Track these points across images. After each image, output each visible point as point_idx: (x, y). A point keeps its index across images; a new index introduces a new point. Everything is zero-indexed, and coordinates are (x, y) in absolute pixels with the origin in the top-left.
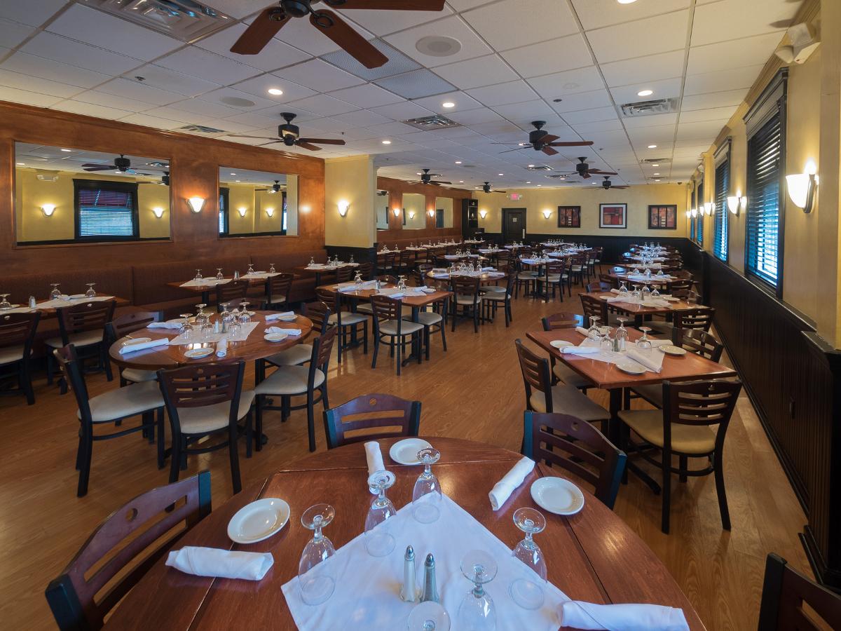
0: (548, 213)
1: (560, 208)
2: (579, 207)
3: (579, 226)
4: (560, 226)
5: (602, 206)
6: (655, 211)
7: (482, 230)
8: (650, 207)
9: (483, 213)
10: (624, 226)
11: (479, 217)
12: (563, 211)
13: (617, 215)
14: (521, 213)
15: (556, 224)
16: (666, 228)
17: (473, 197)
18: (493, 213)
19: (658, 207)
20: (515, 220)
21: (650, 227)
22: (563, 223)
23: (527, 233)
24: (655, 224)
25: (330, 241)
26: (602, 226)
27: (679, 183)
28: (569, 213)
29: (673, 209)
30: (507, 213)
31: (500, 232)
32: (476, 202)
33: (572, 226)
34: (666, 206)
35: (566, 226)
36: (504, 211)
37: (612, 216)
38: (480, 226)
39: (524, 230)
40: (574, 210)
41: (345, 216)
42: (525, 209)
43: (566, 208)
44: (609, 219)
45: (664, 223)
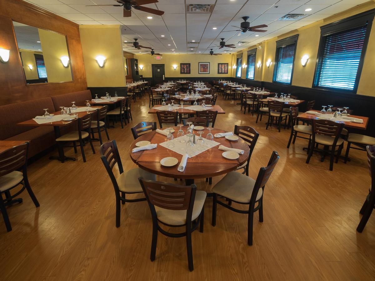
0: (175, 66)
1: (181, 64)
2: (190, 64)
3: (190, 73)
4: (181, 73)
5: (200, 63)
6: (220, 66)
7: (142, 76)
8: (219, 64)
9: (141, 67)
10: (208, 73)
11: (139, 69)
12: (183, 66)
13: (206, 67)
14: (162, 66)
15: (180, 72)
16: (224, 73)
17: (135, 58)
18: (146, 66)
19: (222, 64)
20: (159, 70)
21: (219, 73)
22: (183, 72)
23: (165, 77)
24: (220, 71)
25: (91, 84)
26: (200, 73)
27: (230, 54)
28: (185, 67)
29: (227, 65)
30: (155, 67)
31: (151, 77)
32: (137, 60)
33: (187, 73)
34: (225, 64)
35: (184, 73)
36: (153, 65)
37: (204, 68)
38: (140, 74)
39: (164, 76)
40: (187, 65)
41: (103, 67)
42: (164, 65)
43: (184, 64)
44: (202, 69)
45: (224, 71)
